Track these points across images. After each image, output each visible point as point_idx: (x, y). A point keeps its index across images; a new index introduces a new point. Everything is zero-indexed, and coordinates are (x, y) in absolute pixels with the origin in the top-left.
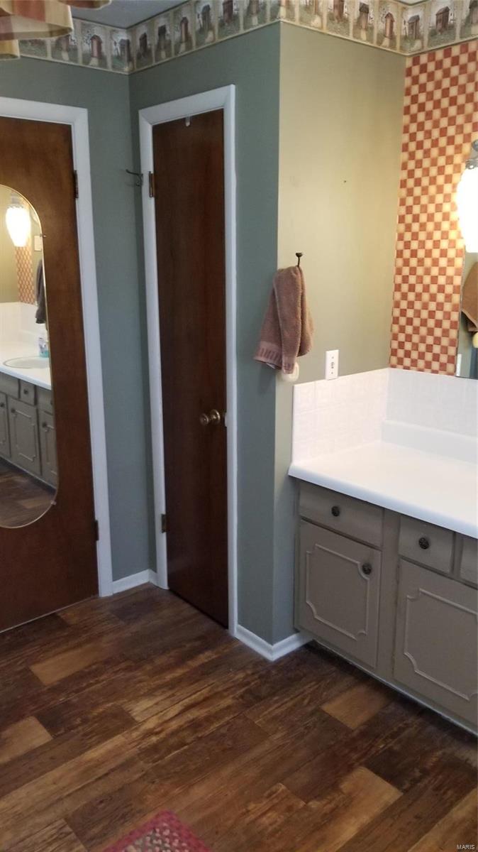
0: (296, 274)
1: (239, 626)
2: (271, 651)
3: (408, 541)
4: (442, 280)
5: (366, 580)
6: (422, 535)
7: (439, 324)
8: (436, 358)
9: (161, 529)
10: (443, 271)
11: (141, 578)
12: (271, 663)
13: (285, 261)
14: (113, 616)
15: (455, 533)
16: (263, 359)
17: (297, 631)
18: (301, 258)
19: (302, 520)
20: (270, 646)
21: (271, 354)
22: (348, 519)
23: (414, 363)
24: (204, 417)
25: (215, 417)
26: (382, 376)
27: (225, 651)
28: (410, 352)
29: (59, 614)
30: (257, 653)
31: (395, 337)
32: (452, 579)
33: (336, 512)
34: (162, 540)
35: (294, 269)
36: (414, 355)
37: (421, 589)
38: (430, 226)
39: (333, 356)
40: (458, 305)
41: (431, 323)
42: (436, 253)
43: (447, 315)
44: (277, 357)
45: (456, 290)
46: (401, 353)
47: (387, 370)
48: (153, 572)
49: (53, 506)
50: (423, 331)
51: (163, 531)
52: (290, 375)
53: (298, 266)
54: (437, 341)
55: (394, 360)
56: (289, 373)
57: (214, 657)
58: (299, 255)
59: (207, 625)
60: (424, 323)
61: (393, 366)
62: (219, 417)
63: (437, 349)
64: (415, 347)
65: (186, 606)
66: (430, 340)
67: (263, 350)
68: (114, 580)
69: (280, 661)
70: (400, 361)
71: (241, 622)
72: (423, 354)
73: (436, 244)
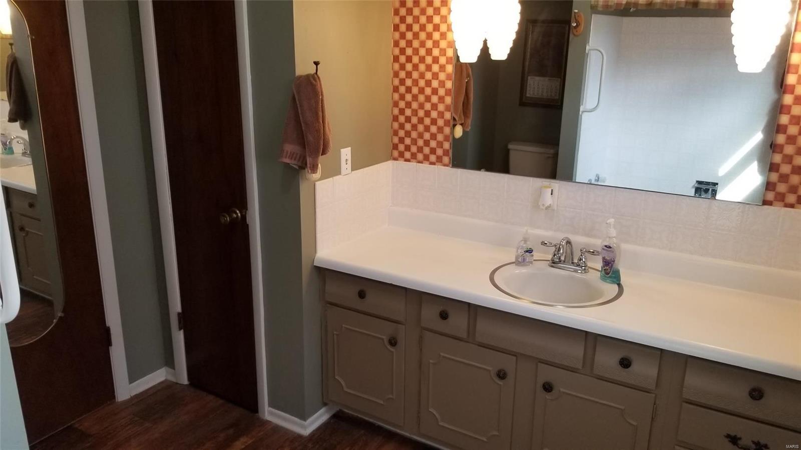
0: (316, 81)
1: (271, 409)
2: (304, 427)
3: (430, 314)
4: (435, 84)
5: (392, 352)
6: (441, 308)
7: (434, 122)
8: (433, 151)
9: (177, 327)
10: (435, 76)
11: (159, 376)
12: (306, 437)
13: (303, 68)
14: (137, 419)
15: (469, 304)
16: (287, 161)
17: (325, 404)
18: (319, 66)
19: (328, 305)
20: (303, 422)
21: (295, 156)
22: (373, 301)
23: (414, 156)
24: (224, 216)
25: (235, 216)
26: (387, 169)
27: (260, 435)
28: (410, 146)
29: (77, 426)
30: (292, 432)
31: (396, 133)
32: (468, 342)
33: (362, 295)
34: (179, 338)
35: (313, 76)
36: (414, 149)
37: (442, 354)
38: (423, 36)
39: (346, 153)
40: (450, 106)
41: (427, 121)
42: (429, 60)
43: (441, 115)
44: (300, 157)
45: (448, 92)
46: (401, 147)
47: (390, 164)
48: (170, 370)
49: (60, 317)
50: (421, 128)
51: (180, 329)
52: (314, 175)
53: (316, 73)
54: (433, 137)
55: (396, 153)
56: (314, 173)
57: (250, 442)
58: (316, 63)
59: (237, 412)
60: (421, 121)
61: (395, 159)
62: (239, 215)
63: (433, 144)
64: (414, 142)
65: (211, 397)
66: (427, 136)
67: (287, 152)
68: (131, 382)
69: (313, 434)
70: (401, 155)
71: (271, 405)
72: (422, 148)
73: (429, 52)
